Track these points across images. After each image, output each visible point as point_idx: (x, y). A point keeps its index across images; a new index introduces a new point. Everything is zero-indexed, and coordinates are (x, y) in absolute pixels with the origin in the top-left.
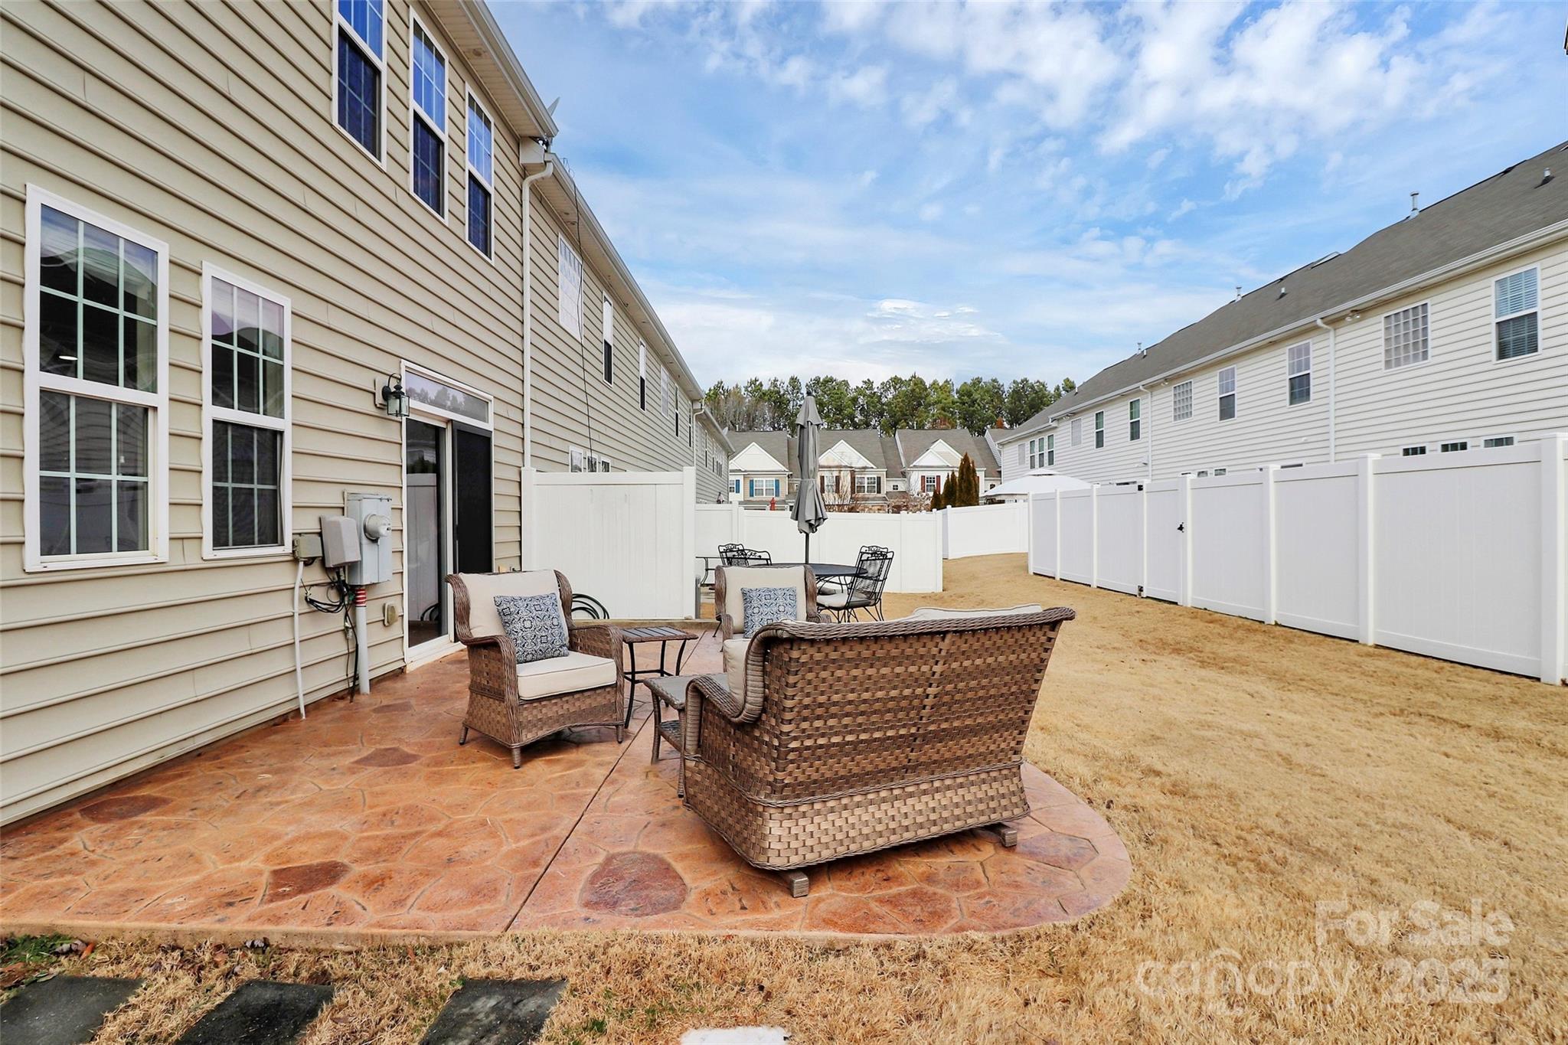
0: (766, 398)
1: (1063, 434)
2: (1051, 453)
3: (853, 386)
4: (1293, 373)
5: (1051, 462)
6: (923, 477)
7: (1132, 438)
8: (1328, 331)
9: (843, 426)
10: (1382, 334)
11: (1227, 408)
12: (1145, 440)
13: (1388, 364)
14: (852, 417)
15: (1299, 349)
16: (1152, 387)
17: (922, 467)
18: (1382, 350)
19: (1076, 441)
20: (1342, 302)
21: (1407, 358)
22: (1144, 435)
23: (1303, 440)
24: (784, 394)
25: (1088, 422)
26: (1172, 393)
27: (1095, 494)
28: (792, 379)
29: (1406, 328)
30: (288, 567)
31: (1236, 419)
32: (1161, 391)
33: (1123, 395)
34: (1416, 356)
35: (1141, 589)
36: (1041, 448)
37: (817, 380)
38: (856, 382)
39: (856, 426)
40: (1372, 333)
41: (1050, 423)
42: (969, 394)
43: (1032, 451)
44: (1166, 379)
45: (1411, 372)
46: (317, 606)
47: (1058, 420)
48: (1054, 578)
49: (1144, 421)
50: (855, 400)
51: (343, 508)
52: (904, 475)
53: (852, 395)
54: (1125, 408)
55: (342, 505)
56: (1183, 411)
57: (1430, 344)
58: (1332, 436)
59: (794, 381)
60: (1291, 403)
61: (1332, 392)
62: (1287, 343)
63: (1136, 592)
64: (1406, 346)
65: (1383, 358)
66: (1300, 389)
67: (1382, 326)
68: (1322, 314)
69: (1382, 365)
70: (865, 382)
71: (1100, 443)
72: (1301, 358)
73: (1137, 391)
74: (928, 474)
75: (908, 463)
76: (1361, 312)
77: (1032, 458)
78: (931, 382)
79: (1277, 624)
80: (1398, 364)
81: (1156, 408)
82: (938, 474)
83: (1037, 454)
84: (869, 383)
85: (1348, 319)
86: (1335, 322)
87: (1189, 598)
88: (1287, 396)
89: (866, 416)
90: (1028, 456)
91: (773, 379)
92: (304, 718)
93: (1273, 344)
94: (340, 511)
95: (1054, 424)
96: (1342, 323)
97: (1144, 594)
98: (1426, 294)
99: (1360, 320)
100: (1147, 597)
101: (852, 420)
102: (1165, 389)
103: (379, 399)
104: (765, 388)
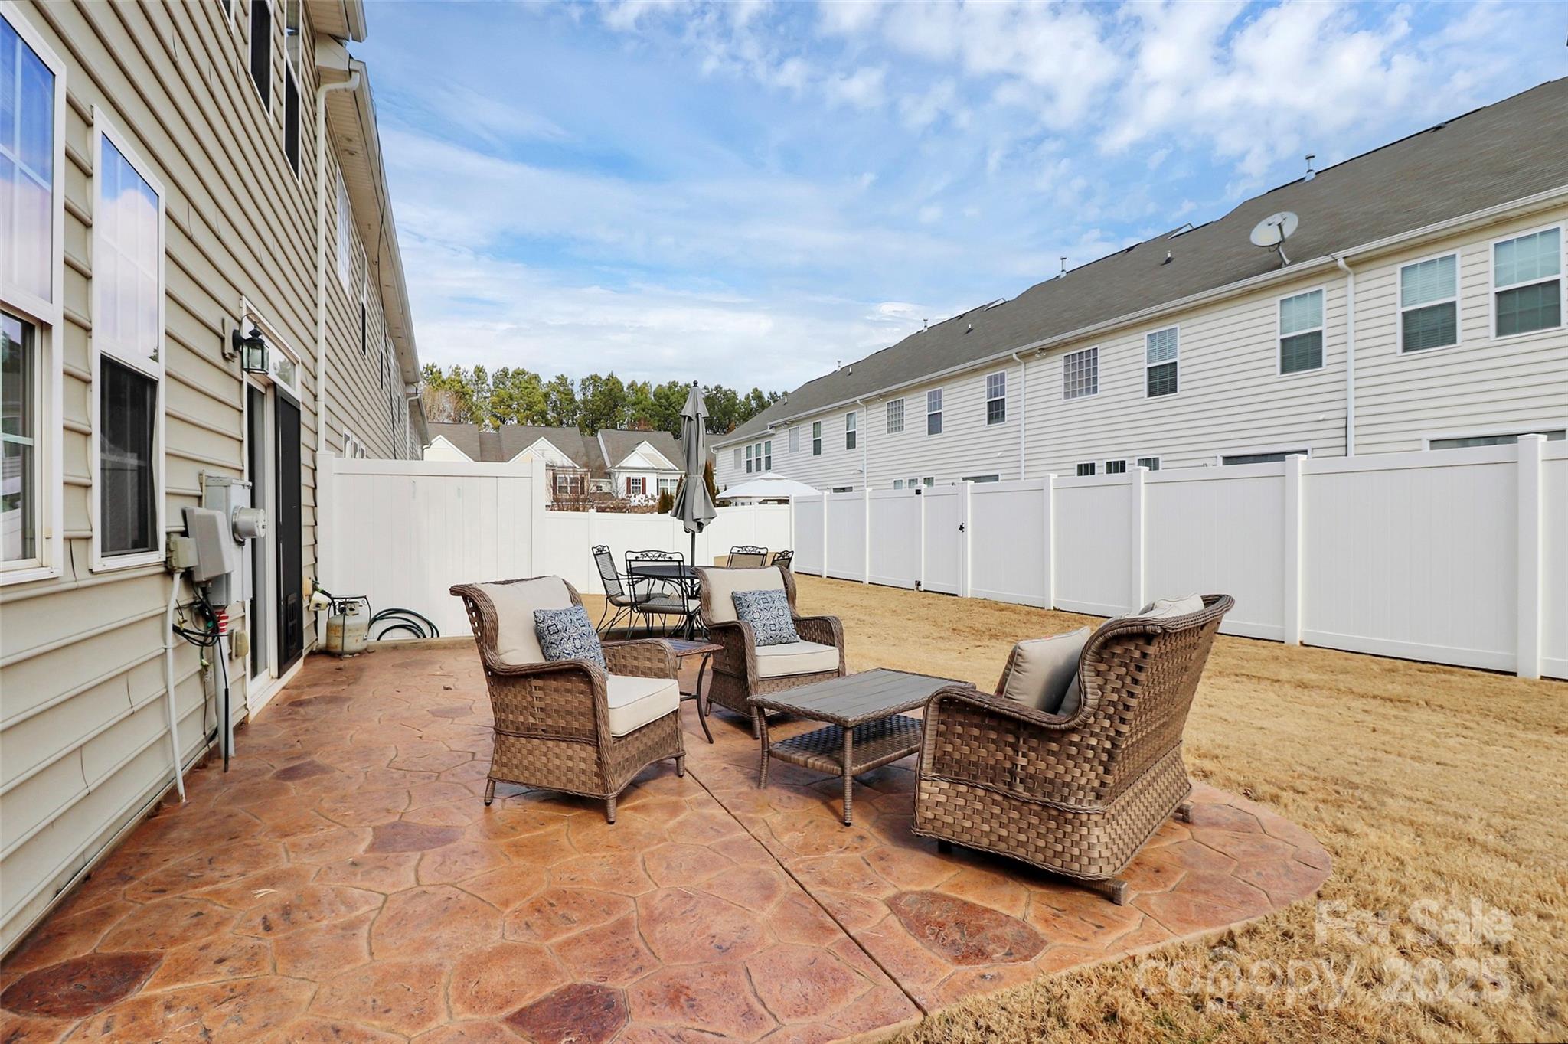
0: (447, 386)
1: (781, 441)
2: (768, 459)
3: (544, 381)
4: (991, 397)
5: (768, 467)
6: (629, 479)
7: (848, 448)
8: (1020, 364)
9: (534, 422)
10: (1062, 370)
11: (935, 424)
12: (861, 449)
13: (1067, 395)
14: (543, 414)
15: (996, 377)
16: (867, 402)
17: (628, 468)
18: (1062, 383)
19: (793, 449)
20: (1033, 341)
21: (1081, 391)
22: (860, 445)
23: (999, 454)
24: (467, 384)
25: (806, 432)
26: (886, 408)
27: (825, 498)
28: (477, 368)
29: (1081, 367)
30: (157, 583)
31: (943, 435)
32: (876, 406)
33: (840, 408)
34: (1088, 390)
35: (918, 584)
36: (758, 453)
37: (505, 372)
38: (547, 378)
39: (548, 424)
40: (1053, 369)
41: (768, 430)
42: (667, 398)
43: (748, 455)
44: (881, 396)
45: (1085, 401)
46: (187, 637)
47: (775, 427)
48: (820, 576)
49: (861, 432)
50: (546, 396)
51: (200, 497)
52: (609, 475)
53: (543, 391)
54: (842, 419)
55: (200, 493)
56: (896, 424)
57: (1099, 381)
58: (1023, 452)
59: (479, 370)
60: (989, 423)
61: (1023, 415)
62: (986, 371)
63: (914, 586)
64: (1081, 382)
65: (1062, 389)
66: (996, 411)
67: (1062, 363)
68: (1018, 350)
69: (1062, 395)
70: (558, 378)
71: (817, 450)
72: (997, 386)
73: (854, 405)
74: (634, 475)
75: (614, 464)
76: (1046, 351)
77: (749, 462)
78: (630, 382)
79: (1055, 609)
80: (1074, 395)
81: (871, 421)
82: (644, 475)
83: (753, 459)
84: (562, 379)
85: (1037, 356)
86: (1026, 357)
87: (969, 589)
88: (986, 417)
89: (559, 414)
90: (744, 460)
91: (454, 367)
92: (184, 800)
93: (975, 371)
94: (196, 501)
95: (772, 431)
96: (1032, 358)
97: (922, 588)
98: (1098, 340)
99: (1045, 357)
100: (925, 591)
101: (544, 417)
102: (879, 405)
103: (229, 348)
104: (445, 375)
